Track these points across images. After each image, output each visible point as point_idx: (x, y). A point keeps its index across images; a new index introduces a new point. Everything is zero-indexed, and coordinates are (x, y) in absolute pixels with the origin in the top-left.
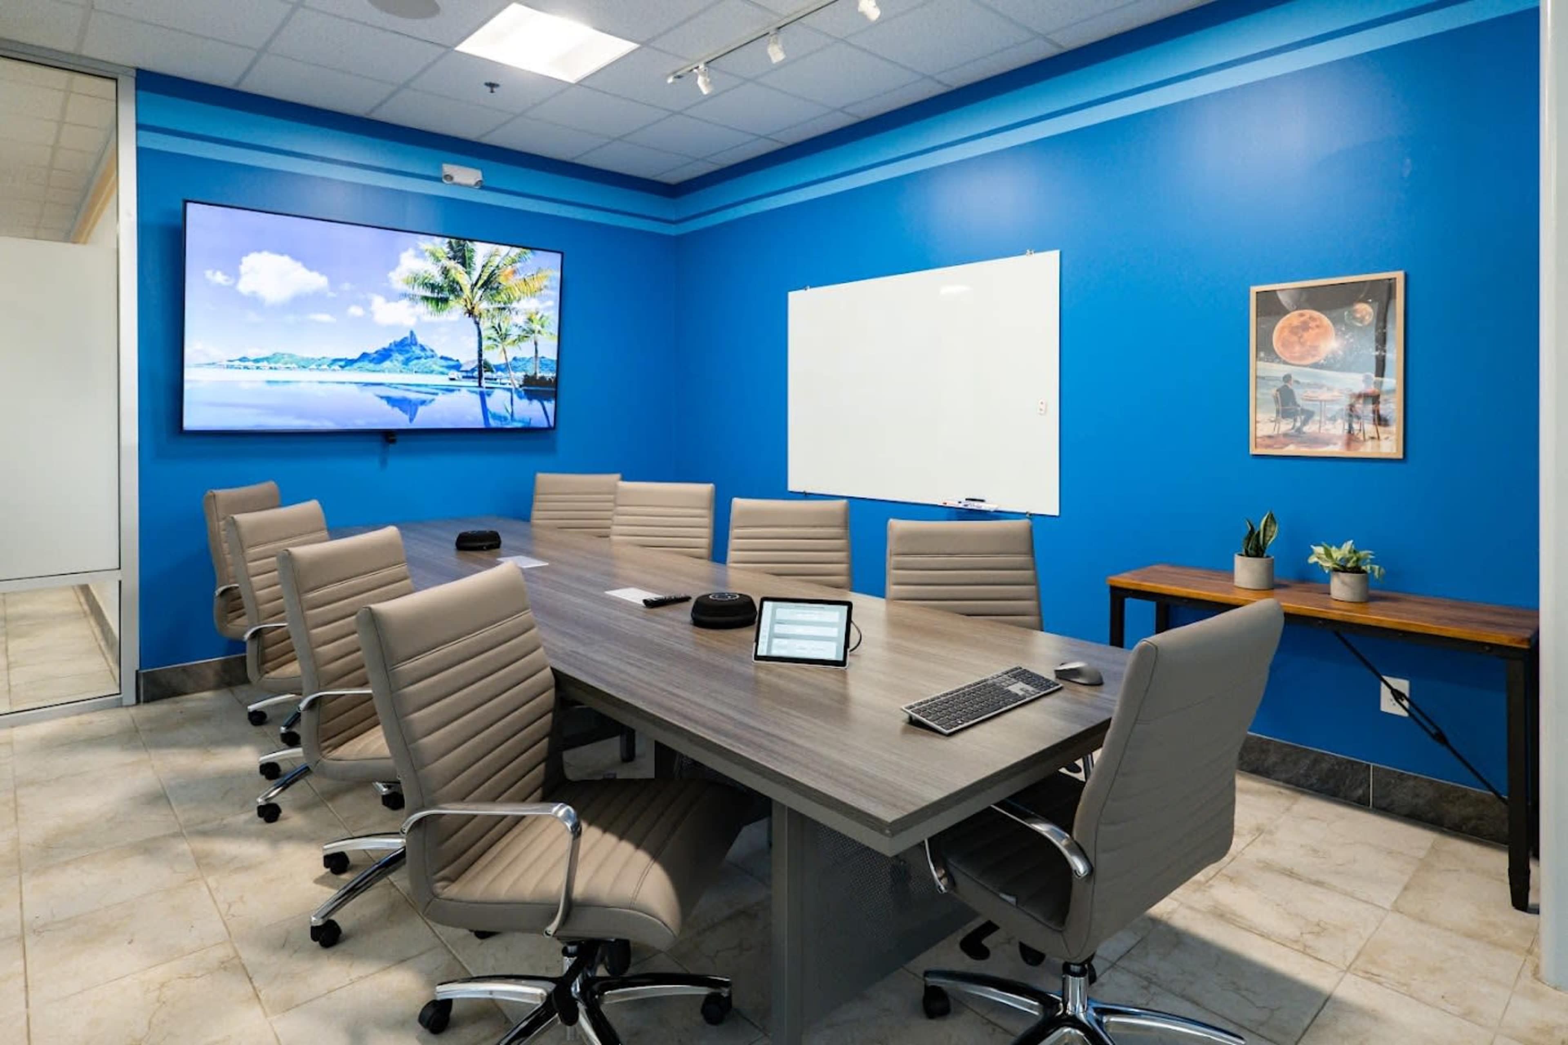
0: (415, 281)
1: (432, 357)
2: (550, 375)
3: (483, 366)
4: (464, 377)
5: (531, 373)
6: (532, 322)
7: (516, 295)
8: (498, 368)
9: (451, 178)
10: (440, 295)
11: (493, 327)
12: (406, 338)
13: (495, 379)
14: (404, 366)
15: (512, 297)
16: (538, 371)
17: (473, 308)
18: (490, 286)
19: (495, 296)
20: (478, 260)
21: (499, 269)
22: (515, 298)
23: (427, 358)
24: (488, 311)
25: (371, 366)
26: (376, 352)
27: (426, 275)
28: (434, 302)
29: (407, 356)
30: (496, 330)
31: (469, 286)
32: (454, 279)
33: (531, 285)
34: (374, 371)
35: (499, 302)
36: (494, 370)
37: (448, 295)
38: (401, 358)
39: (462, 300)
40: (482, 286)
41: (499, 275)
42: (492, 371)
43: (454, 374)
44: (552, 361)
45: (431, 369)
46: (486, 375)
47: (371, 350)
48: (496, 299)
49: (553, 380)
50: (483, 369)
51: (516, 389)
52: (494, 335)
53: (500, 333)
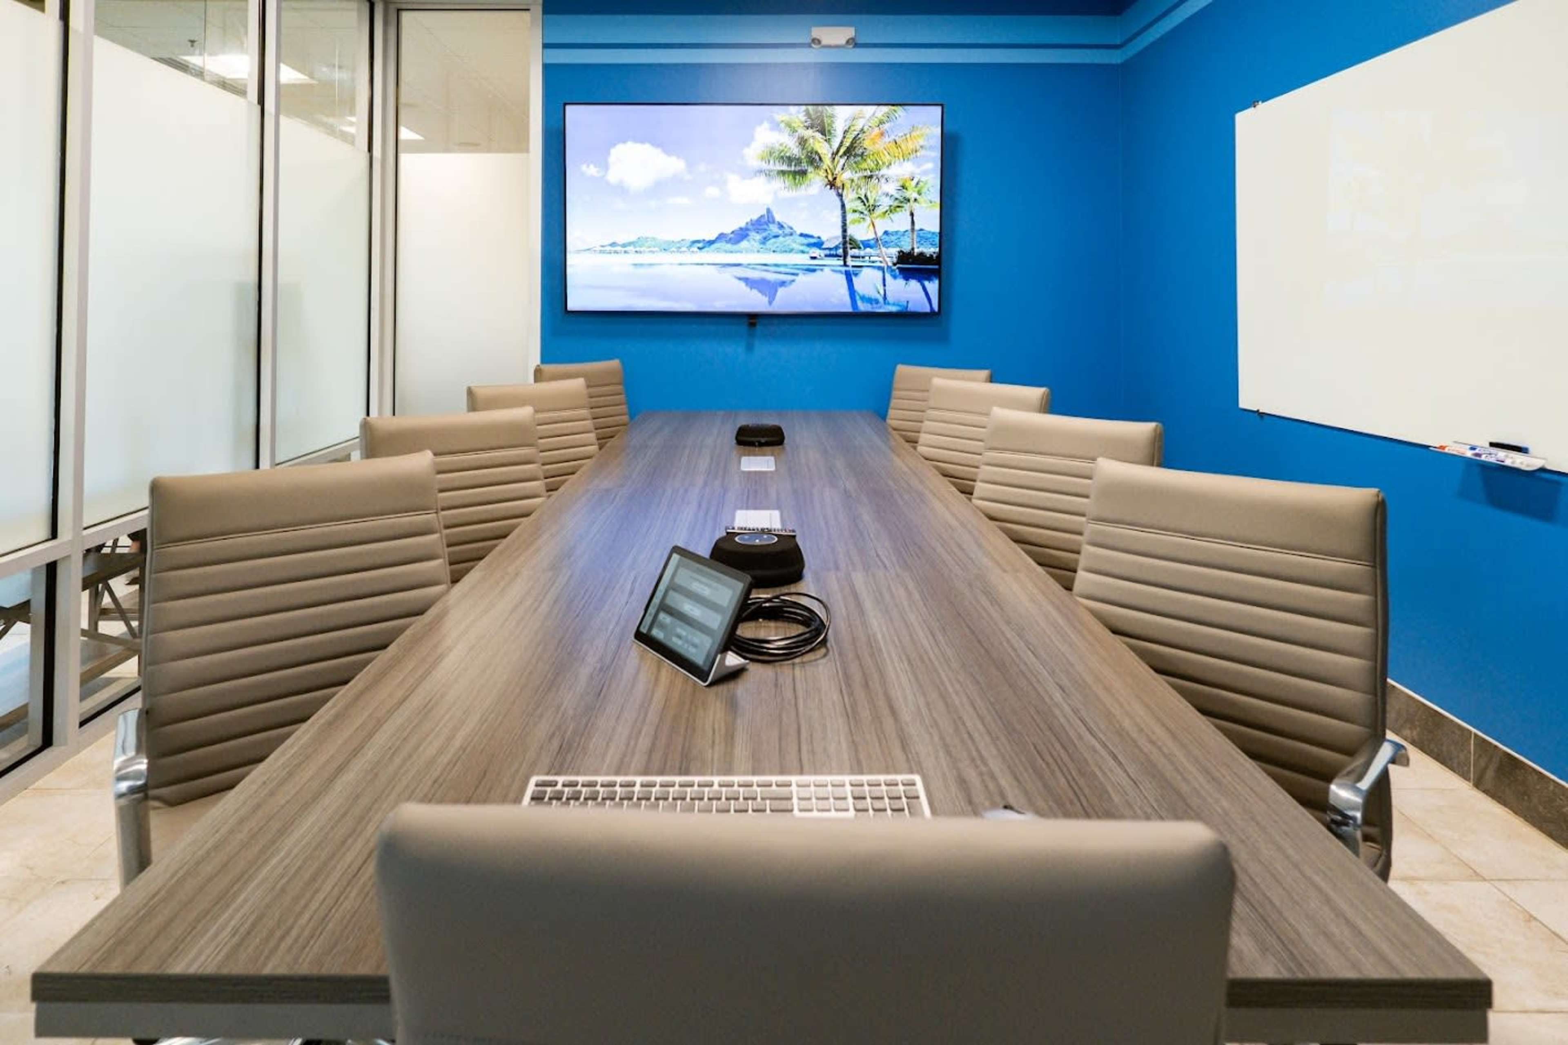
0: (771, 155)
1: (791, 234)
2: (930, 250)
3: (848, 242)
4: (826, 256)
5: (907, 248)
6: (906, 189)
7: (886, 160)
8: (866, 244)
9: (819, 42)
10: (798, 168)
11: (859, 198)
12: (762, 216)
13: (863, 257)
14: (762, 246)
15: (880, 163)
16: (915, 246)
17: (835, 179)
18: (853, 154)
19: (861, 164)
20: (839, 127)
21: (864, 132)
22: (884, 163)
23: (785, 235)
24: (852, 181)
25: (729, 246)
26: (733, 232)
27: (781, 148)
28: (791, 177)
29: (765, 234)
30: (863, 201)
31: (830, 155)
32: (813, 149)
33: (903, 147)
34: (732, 252)
35: (866, 170)
36: (861, 246)
37: (806, 168)
38: (758, 237)
39: (822, 171)
40: (845, 154)
41: (864, 140)
42: (860, 248)
43: (816, 252)
44: (933, 233)
45: (791, 247)
46: (851, 252)
47: (728, 230)
48: (860, 166)
49: (935, 256)
50: (849, 246)
51: (888, 266)
52: (861, 207)
53: (867, 204)
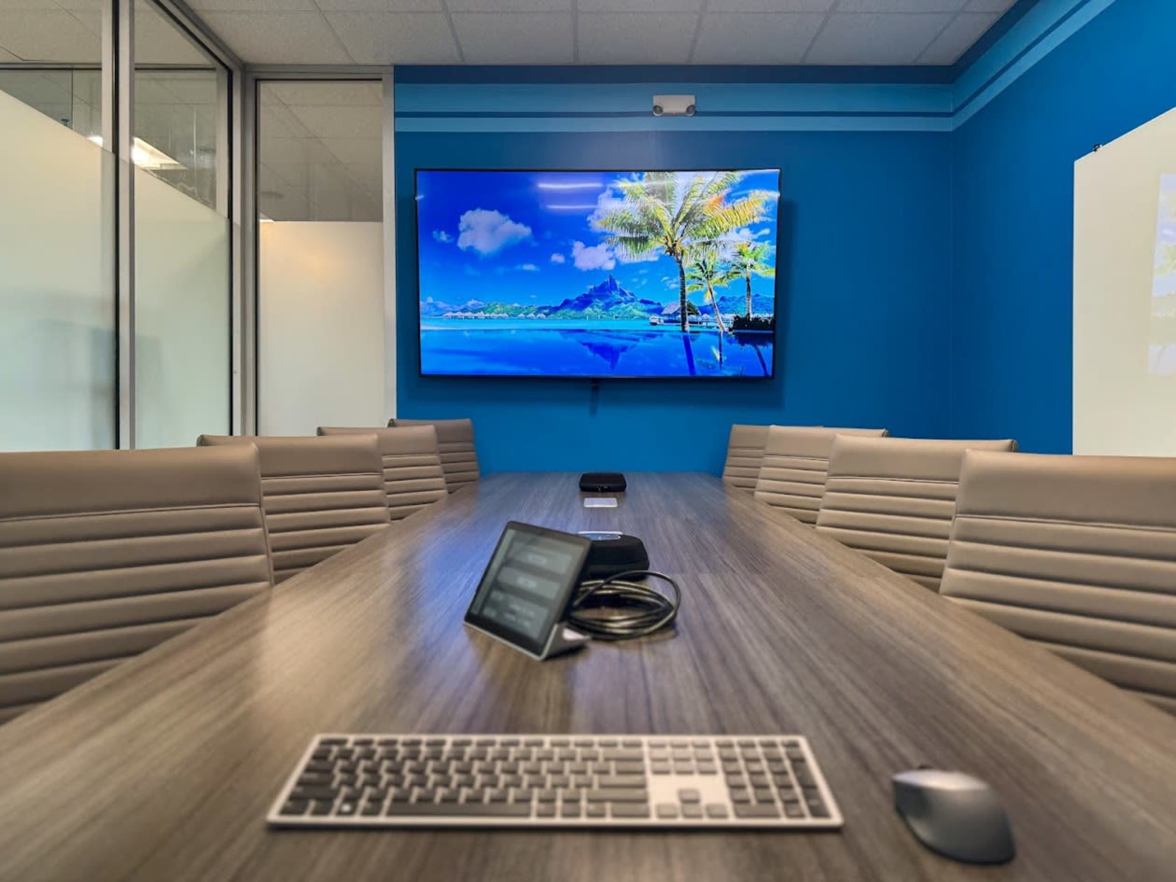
0: (613, 222)
1: (632, 301)
2: (766, 316)
3: (686, 309)
4: (665, 322)
5: (742, 315)
6: (743, 255)
7: (723, 226)
8: (704, 310)
9: (661, 110)
10: (638, 236)
11: (698, 265)
12: (606, 283)
13: (700, 323)
14: (605, 312)
15: (718, 228)
16: (750, 311)
17: (674, 245)
18: (693, 220)
19: (699, 230)
20: (679, 193)
21: (703, 199)
22: (722, 229)
23: (626, 302)
24: (691, 247)
25: (573, 313)
26: (577, 299)
27: (624, 215)
28: (632, 243)
29: (607, 301)
30: (701, 268)
31: (670, 222)
32: (653, 216)
33: (741, 212)
34: (576, 318)
35: (704, 236)
36: (699, 312)
37: (647, 234)
38: (601, 304)
39: (663, 237)
40: (684, 220)
41: (703, 206)
42: (697, 314)
43: (655, 318)
44: (769, 299)
45: (631, 313)
46: (689, 318)
47: (573, 297)
48: (699, 233)
49: (769, 321)
50: (687, 312)
51: (725, 333)
52: (699, 273)
53: (705, 271)
